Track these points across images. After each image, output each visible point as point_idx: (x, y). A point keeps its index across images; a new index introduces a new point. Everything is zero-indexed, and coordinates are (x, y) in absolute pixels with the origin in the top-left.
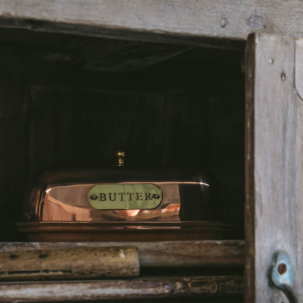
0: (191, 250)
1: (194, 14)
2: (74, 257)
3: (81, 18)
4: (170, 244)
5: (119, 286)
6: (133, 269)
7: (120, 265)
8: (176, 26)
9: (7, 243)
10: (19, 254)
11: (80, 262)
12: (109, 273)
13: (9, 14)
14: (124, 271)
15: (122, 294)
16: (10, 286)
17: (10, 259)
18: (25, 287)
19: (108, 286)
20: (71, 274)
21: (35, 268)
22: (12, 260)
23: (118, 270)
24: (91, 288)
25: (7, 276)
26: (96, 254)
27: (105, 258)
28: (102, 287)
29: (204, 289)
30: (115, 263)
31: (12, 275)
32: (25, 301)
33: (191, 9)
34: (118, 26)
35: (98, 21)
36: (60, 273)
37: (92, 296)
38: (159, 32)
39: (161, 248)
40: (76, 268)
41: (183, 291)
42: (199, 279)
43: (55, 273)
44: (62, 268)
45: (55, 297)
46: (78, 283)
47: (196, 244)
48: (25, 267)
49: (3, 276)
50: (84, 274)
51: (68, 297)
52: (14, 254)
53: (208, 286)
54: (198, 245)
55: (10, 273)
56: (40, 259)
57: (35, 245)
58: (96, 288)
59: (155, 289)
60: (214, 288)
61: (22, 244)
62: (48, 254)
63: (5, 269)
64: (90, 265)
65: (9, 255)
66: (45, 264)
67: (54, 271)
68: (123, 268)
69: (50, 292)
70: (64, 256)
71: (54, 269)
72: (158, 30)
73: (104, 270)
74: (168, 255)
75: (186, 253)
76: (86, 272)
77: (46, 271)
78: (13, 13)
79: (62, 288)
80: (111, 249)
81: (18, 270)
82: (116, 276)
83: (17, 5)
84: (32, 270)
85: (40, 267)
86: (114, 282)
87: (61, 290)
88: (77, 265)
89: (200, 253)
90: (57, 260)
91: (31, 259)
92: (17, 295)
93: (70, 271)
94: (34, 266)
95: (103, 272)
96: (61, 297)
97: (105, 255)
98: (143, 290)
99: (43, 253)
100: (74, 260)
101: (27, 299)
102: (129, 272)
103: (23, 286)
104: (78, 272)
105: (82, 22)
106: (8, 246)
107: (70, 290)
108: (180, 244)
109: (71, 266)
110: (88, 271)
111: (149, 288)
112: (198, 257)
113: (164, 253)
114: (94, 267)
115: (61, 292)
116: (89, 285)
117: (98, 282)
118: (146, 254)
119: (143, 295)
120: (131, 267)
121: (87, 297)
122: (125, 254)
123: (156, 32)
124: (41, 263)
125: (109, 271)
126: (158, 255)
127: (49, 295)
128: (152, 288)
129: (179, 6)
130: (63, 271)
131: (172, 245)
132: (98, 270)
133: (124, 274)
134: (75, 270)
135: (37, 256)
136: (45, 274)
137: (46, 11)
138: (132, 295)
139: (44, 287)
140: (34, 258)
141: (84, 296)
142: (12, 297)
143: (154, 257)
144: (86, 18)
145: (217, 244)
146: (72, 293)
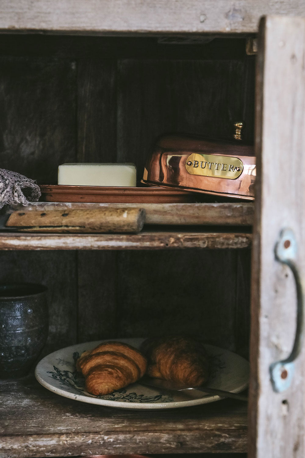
0: (191, 212)
1: (175, 13)
2: (88, 216)
3: (74, 25)
4: (174, 206)
5: (121, 240)
6: (132, 226)
7: (122, 223)
8: (158, 25)
9: (47, 203)
10: (49, 212)
11: (92, 220)
12: (115, 229)
13: (14, 27)
14: (126, 228)
15: (123, 246)
16: (33, 238)
17: (40, 216)
18: (45, 239)
19: (111, 240)
20: (85, 229)
21: (58, 224)
22: (41, 217)
23: (120, 227)
24: (97, 241)
25: (38, 229)
26: (105, 214)
27: (111, 217)
28: (107, 240)
29: (195, 244)
30: (117, 221)
31: (42, 229)
32: (45, 249)
33: (172, 9)
34: (105, 30)
35: (88, 27)
36: (78, 228)
37: (99, 247)
38: (143, 32)
39: (167, 209)
40: (89, 224)
41: (176, 245)
42: (191, 236)
43: (73, 228)
44: (77, 224)
45: (68, 246)
46: (88, 236)
47: (196, 206)
48: (50, 223)
49: (35, 229)
50: (95, 229)
51: (79, 247)
52: (45, 212)
53: (199, 241)
54: (198, 207)
55: (40, 227)
56: (62, 217)
57: (68, 205)
58: (101, 241)
59: (151, 243)
60: (204, 243)
61: (58, 204)
62: (70, 213)
63: (36, 224)
64: (98, 223)
65: (41, 213)
66: (65, 221)
67: (73, 226)
68: (124, 225)
69: (64, 243)
70: (81, 215)
71: (72, 225)
72: (142, 30)
73: (110, 227)
74: (173, 215)
75: (187, 213)
76: (96, 228)
77: (67, 226)
78: (17, 26)
79: (74, 240)
80: (119, 211)
81: (45, 225)
82: (121, 231)
83: (19, 19)
84: (56, 225)
85: (62, 223)
86: (117, 236)
87: (73, 242)
88: (88, 222)
89: (199, 214)
90: (74, 218)
91: (55, 217)
92: (38, 244)
93: (84, 227)
94: (57, 222)
95: (109, 228)
96: (73, 247)
97: (111, 215)
98: (141, 244)
99: (66, 212)
100: (87, 218)
101: (46, 248)
102: (129, 228)
103: (43, 238)
104: (90, 228)
105: (74, 29)
106: (48, 205)
107: (80, 242)
108: (183, 206)
109: (84, 223)
110: (97, 227)
111: (146, 242)
112: (197, 217)
113: (170, 213)
114: (102, 224)
115: (73, 243)
116: (96, 239)
117: (103, 236)
118: (155, 213)
119: (141, 247)
120: (131, 225)
121: (94, 247)
122: (128, 213)
123: (140, 31)
124: (62, 220)
125: (113, 228)
126: (164, 215)
127: (64, 245)
128: (149, 242)
129: (160, 7)
130: (80, 227)
131: (176, 207)
132: (105, 226)
133: (126, 230)
134: (89, 226)
135: (61, 214)
136: (66, 228)
137: (44, 22)
138: (132, 247)
139: (59, 239)
140: (58, 216)
141: (92, 246)
142: (34, 245)
143: (161, 216)
144: (78, 25)
145: (213, 207)
146: (82, 244)
